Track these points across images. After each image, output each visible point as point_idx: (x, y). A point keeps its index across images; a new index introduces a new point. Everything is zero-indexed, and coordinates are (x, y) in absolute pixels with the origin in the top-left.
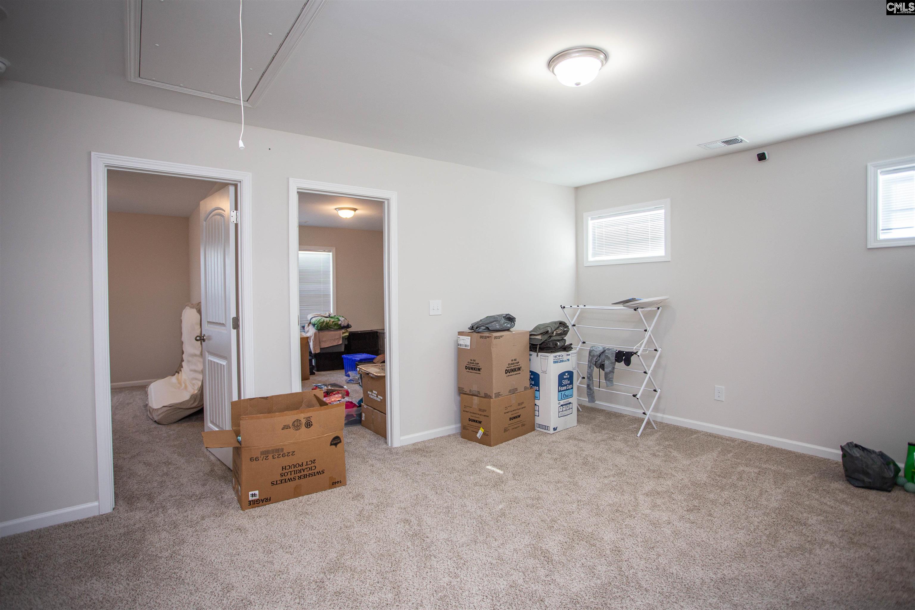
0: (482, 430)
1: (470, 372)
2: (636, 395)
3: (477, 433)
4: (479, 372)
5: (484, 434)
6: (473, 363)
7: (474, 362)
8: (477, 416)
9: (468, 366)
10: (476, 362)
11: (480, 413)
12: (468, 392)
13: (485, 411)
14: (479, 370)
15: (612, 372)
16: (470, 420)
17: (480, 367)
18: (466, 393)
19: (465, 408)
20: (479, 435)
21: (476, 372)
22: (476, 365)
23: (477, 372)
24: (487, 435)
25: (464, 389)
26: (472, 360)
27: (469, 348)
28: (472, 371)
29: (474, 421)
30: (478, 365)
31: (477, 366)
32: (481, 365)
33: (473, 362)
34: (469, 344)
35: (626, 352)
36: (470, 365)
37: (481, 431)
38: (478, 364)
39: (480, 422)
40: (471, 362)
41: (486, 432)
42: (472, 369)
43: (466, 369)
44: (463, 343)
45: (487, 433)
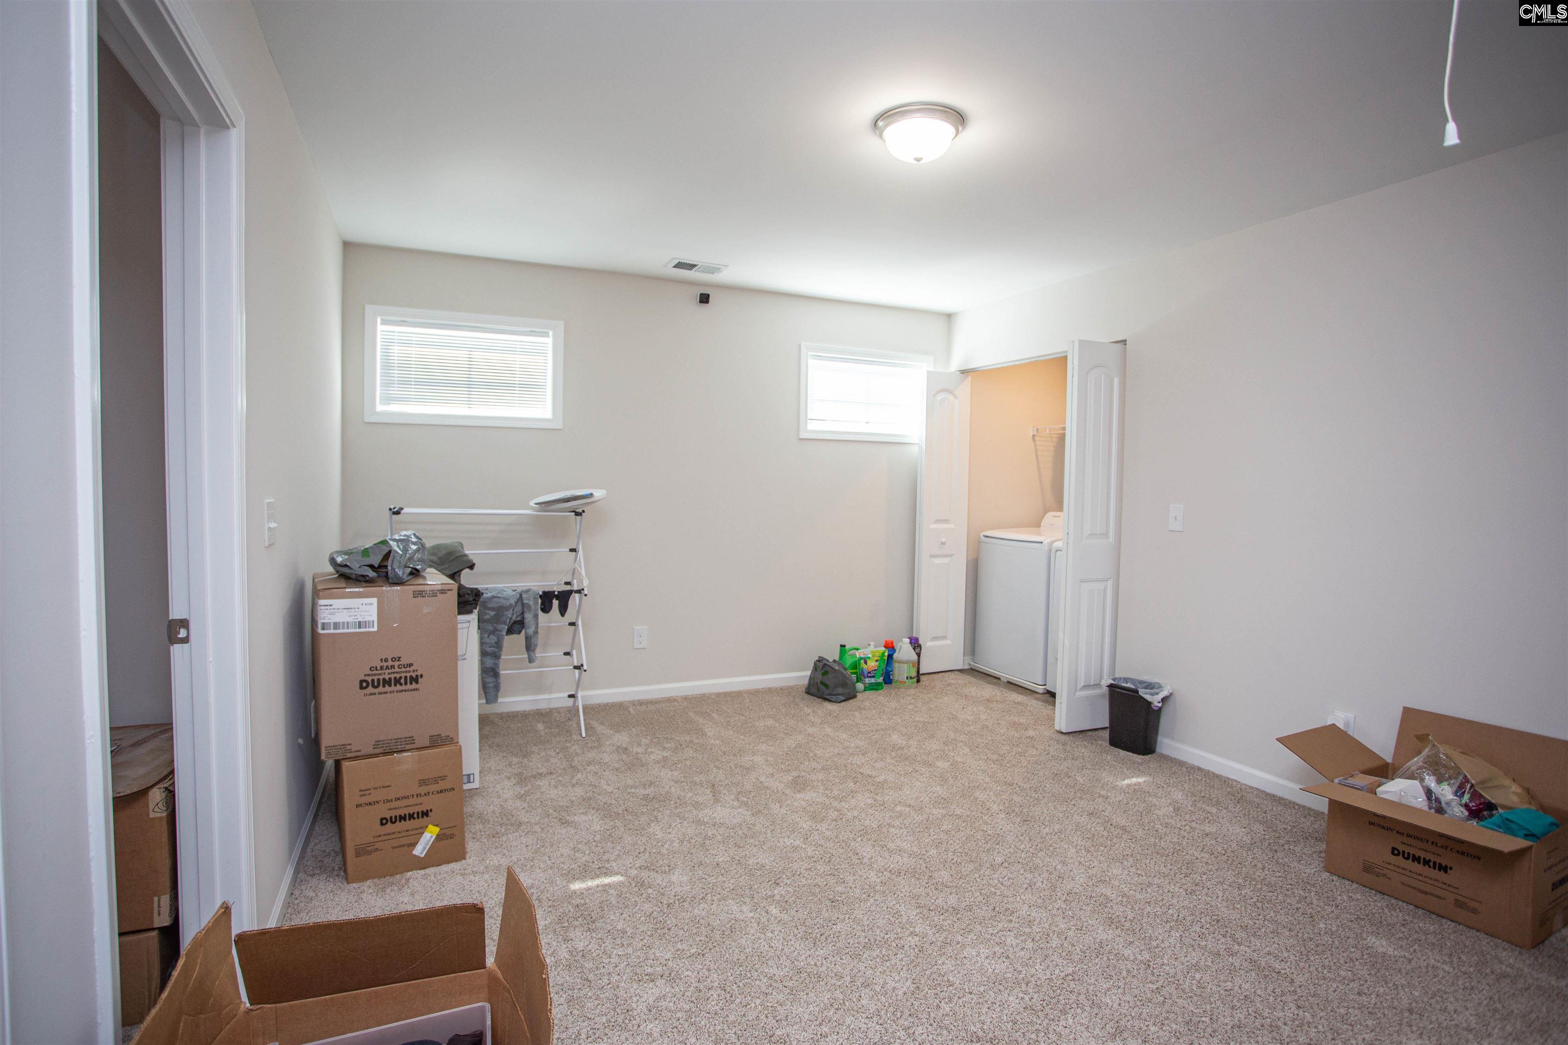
0: (431, 832)
1: (380, 693)
2: (582, 665)
3: (414, 845)
4: (414, 686)
5: (439, 838)
6: (393, 667)
7: (396, 664)
8: (411, 801)
9: (369, 679)
10: (404, 661)
11: (424, 789)
12: (371, 750)
13: (443, 778)
14: (415, 680)
15: (536, 632)
16: (383, 822)
17: (419, 673)
18: (358, 754)
19: (361, 796)
20: (419, 850)
21: (404, 687)
22: (403, 669)
23: (409, 686)
24: (452, 836)
25: (349, 747)
26: (386, 660)
27: (375, 629)
28: (387, 688)
29: (402, 818)
30: (412, 669)
31: (409, 672)
32: (419, 667)
33: (390, 663)
34: (375, 618)
35: (558, 592)
36: (380, 674)
37: (430, 834)
38: (411, 665)
39: (425, 814)
40: (385, 664)
41: (444, 831)
42: (387, 682)
43: (362, 688)
44: (350, 620)
45: (448, 832)
